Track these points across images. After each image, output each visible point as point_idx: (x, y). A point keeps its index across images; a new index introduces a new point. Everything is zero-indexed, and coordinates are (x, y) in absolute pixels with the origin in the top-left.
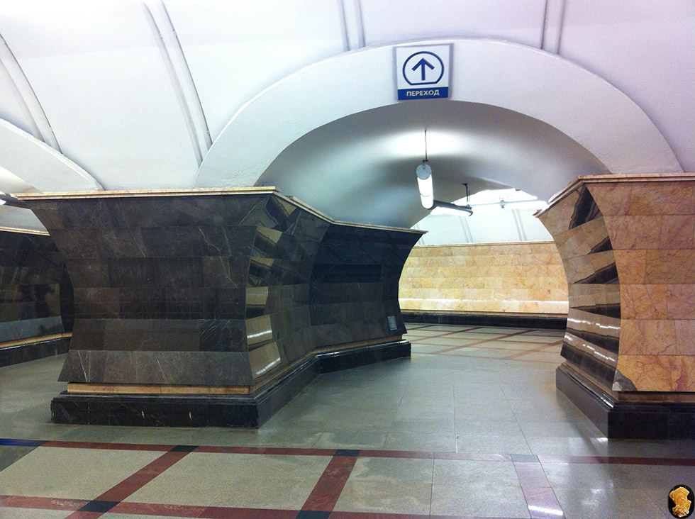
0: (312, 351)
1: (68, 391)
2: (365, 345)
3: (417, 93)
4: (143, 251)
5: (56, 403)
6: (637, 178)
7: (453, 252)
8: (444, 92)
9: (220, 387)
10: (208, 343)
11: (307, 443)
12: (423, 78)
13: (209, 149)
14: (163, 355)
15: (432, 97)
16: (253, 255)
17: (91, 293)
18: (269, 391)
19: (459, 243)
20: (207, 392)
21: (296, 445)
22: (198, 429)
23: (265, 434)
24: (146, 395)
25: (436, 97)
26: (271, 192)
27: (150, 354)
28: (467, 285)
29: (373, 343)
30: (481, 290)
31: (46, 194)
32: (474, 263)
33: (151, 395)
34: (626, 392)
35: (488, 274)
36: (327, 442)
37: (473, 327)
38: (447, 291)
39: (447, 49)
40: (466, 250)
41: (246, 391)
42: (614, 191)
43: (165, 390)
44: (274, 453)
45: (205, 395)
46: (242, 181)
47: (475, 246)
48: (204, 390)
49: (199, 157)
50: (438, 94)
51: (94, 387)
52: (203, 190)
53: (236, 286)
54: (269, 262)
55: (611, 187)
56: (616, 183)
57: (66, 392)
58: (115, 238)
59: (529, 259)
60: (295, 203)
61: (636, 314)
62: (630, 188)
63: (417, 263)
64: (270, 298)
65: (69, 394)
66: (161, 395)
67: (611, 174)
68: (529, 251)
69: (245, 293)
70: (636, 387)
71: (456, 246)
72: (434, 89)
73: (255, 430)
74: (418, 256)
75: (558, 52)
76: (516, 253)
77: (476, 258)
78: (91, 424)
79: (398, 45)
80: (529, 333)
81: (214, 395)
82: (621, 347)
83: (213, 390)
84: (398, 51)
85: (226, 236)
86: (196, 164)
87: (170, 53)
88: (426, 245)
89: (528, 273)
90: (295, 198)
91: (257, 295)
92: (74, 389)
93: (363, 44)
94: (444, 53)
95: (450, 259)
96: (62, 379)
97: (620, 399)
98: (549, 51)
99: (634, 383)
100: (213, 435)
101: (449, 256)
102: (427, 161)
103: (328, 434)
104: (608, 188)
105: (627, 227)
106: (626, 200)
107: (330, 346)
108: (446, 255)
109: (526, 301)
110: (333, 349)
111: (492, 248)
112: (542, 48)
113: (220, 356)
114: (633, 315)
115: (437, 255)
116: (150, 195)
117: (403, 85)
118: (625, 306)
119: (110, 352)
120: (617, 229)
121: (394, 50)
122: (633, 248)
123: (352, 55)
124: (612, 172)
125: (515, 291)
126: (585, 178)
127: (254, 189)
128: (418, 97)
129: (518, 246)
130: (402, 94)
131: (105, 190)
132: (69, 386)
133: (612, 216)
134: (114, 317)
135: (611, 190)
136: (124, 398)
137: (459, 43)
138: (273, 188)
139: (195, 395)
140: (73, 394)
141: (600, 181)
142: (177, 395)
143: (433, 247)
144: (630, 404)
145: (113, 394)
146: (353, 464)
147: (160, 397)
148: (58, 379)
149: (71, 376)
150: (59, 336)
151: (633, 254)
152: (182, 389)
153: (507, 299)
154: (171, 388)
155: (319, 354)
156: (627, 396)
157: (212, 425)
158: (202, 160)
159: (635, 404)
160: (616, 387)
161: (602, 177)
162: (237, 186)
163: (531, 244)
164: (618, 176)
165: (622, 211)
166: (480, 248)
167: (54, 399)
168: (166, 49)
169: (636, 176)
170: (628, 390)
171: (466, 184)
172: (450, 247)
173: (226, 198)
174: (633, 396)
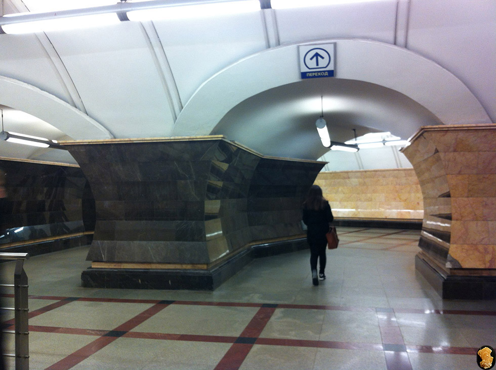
0: (250, 243)
1: (92, 267)
2: (285, 240)
3: (313, 74)
4: (139, 177)
5: (84, 274)
6: (460, 127)
7: (350, 176)
8: (331, 73)
9: (188, 264)
10: (181, 236)
11: (244, 300)
12: (317, 65)
13: (181, 111)
14: (152, 244)
15: (324, 76)
16: (209, 179)
17: (107, 204)
18: (220, 267)
19: (355, 170)
20: (181, 268)
21: (237, 301)
22: (175, 291)
23: (217, 295)
24: (142, 269)
25: (326, 76)
26: (220, 139)
27: (144, 243)
28: (360, 199)
29: (291, 238)
30: (370, 203)
31: (78, 141)
32: (364, 184)
33: (145, 269)
34: (455, 269)
35: (374, 191)
36: (257, 299)
37: (364, 228)
38: (345, 203)
39: (332, 46)
40: (359, 174)
41: (205, 267)
42: (446, 136)
43: (154, 266)
44: (223, 305)
45: (179, 269)
46: (202, 131)
47: (366, 172)
48: (178, 266)
49: (175, 117)
50: (327, 75)
51: (108, 264)
52: (177, 138)
53: (198, 199)
54: (220, 184)
55: (444, 133)
56: (447, 131)
57: (91, 268)
58: (121, 169)
59: (404, 181)
60: (236, 145)
61: (462, 217)
62: (456, 133)
63: (324, 184)
64: (222, 208)
65: (93, 268)
66: (151, 269)
67: (443, 124)
68: (404, 175)
69: (204, 204)
70: (462, 265)
71: (352, 172)
72: (324, 71)
73: (211, 292)
74: (325, 179)
75: (406, 46)
76: (394, 177)
77: (366, 180)
78: (107, 288)
79: (300, 44)
80: (403, 233)
81: (185, 269)
82: (452, 239)
83: (184, 267)
84: (301, 48)
85: (192, 167)
86: (173, 121)
87: (156, 52)
88: (331, 171)
89: (403, 191)
90: (236, 142)
91: (213, 206)
92: (96, 266)
93: (278, 43)
94: (330, 49)
95: (347, 181)
96: (89, 258)
97: (451, 273)
98: (400, 46)
99: (460, 262)
100: (184, 294)
101: (347, 178)
102: (323, 116)
103: (258, 295)
104: (442, 134)
105: (455, 160)
106: (454, 141)
107: (261, 240)
108: (344, 178)
109: (402, 211)
110: (263, 242)
111: (377, 173)
112: (395, 44)
113: (188, 244)
114: (460, 218)
115: (339, 178)
116: (144, 142)
117: (304, 69)
118: (454, 212)
119: (119, 242)
120: (449, 161)
121: (298, 47)
122: (460, 173)
123: (272, 51)
124: (444, 123)
125: (394, 203)
126: (426, 127)
127: (210, 136)
128: (314, 77)
129: (395, 172)
130: (304, 75)
131: (115, 138)
132: (93, 263)
133: (445, 152)
134: (121, 220)
135: (444, 135)
136: (127, 271)
137: (340, 42)
138: (222, 136)
139: (174, 269)
140: (95, 268)
141: (436, 129)
142: (162, 269)
143: (336, 173)
144: (457, 276)
145: (121, 269)
146: (273, 312)
147: (151, 270)
148: (85, 259)
149: (94, 257)
150: (81, 234)
151: (460, 177)
152: (164, 265)
153: (389, 209)
154: (157, 265)
155: (254, 245)
156: (455, 271)
157: (183, 288)
158: (176, 118)
159: (461, 276)
160: (448, 265)
161: (437, 126)
162: (199, 135)
163: (405, 170)
164: (448, 126)
165: (452, 149)
166: (369, 173)
167: (84, 272)
168: (153, 49)
169: (460, 126)
170: (456, 267)
171: (354, 130)
172: (347, 172)
173: (192, 143)
174: (460, 271)
